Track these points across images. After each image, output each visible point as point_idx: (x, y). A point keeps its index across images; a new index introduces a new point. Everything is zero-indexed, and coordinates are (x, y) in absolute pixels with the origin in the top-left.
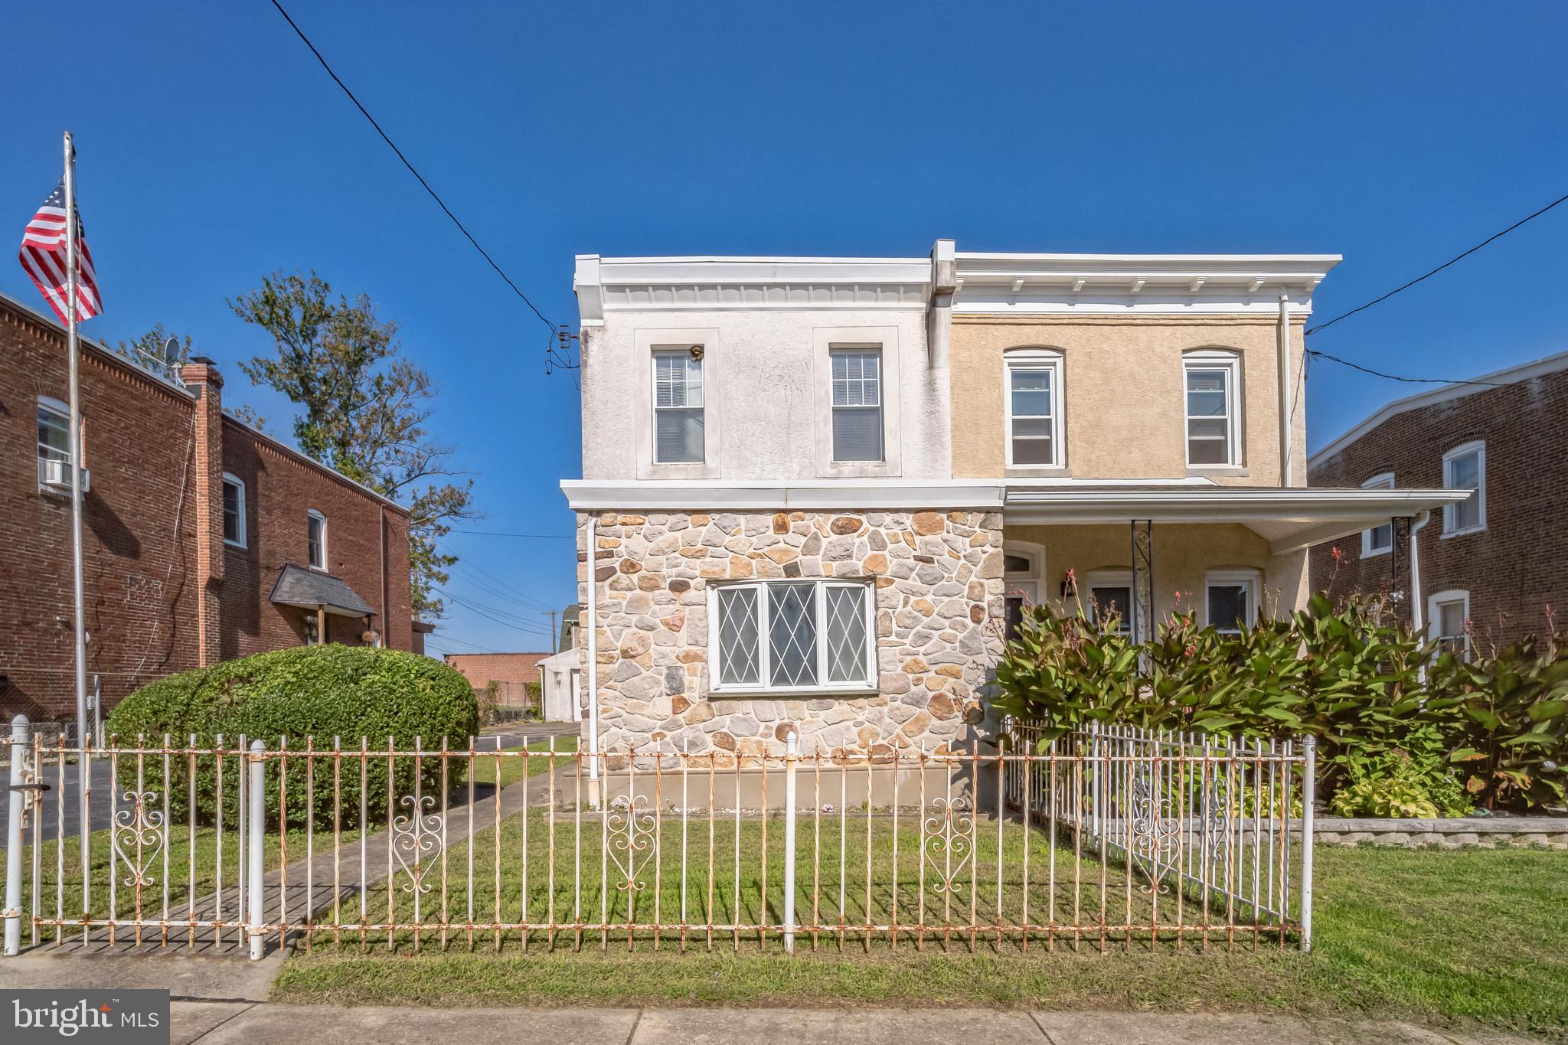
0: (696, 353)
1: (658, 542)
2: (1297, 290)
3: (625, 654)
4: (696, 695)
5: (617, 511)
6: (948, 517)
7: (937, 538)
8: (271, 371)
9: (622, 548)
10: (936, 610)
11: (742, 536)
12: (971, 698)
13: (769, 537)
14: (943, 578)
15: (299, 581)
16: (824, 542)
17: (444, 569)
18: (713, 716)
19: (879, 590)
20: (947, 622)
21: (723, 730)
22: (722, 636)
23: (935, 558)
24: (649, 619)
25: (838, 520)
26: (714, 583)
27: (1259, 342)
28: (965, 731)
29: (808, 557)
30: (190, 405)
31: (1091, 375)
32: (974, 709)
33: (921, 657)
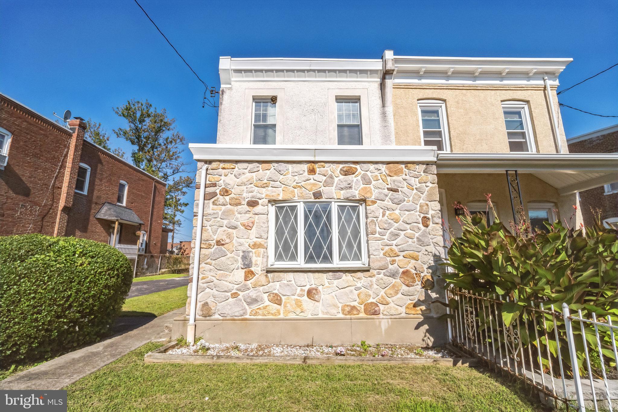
0: (274, 100)
1: (243, 178)
2: (551, 74)
3: (219, 243)
4: (259, 269)
5: (220, 161)
6: (405, 167)
7: (400, 178)
8: (125, 133)
9: (221, 182)
10: (402, 219)
11: (290, 176)
12: (425, 273)
13: (305, 176)
14: (404, 200)
15: (110, 209)
16: (336, 180)
17: (183, 208)
18: (269, 282)
19: (367, 207)
20: (408, 226)
21: (274, 292)
22: (277, 233)
23: (400, 189)
24: (234, 222)
25: (344, 167)
26: (272, 202)
27: (537, 98)
28: (424, 294)
29: (327, 188)
30: (70, 135)
31: (459, 111)
32: (428, 280)
33: (394, 247)
